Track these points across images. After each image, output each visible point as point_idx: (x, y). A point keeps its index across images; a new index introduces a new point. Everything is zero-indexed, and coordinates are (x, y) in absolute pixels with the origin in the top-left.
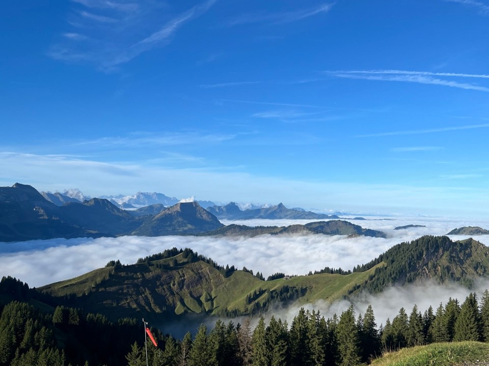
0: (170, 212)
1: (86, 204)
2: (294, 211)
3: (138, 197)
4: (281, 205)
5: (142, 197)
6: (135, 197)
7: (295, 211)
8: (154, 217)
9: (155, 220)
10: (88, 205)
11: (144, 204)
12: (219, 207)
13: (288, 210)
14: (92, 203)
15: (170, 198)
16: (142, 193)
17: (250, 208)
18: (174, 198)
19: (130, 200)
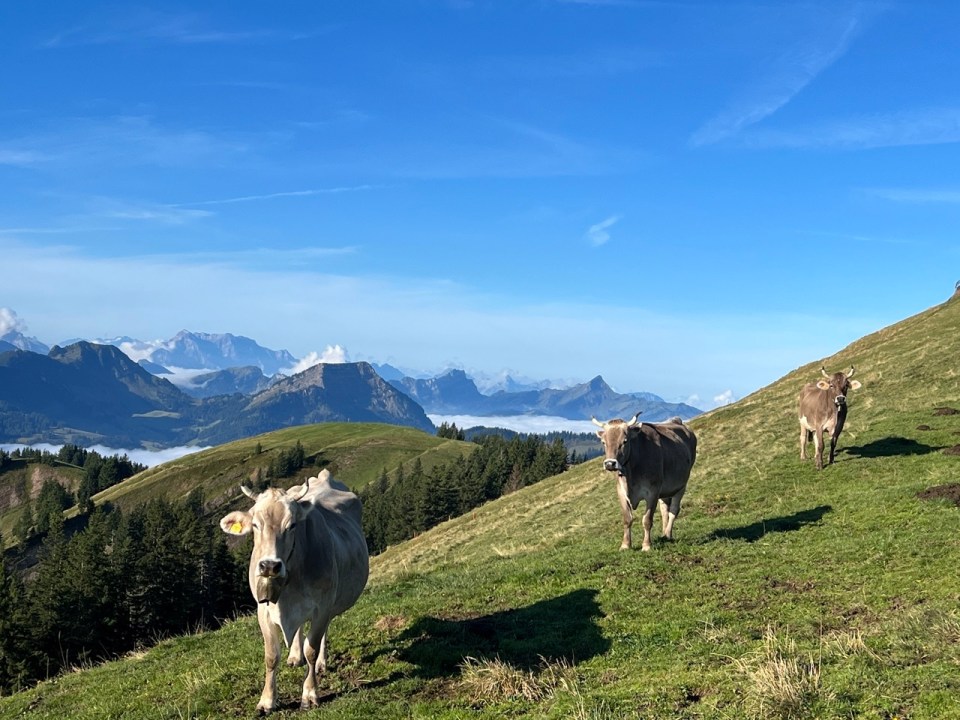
0: (294, 390)
1: (58, 357)
2: (636, 402)
3: (181, 344)
4: (597, 383)
5: (191, 346)
6: (172, 346)
7: (640, 400)
8: (248, 402)
9: (253, 410)
10: (65, 361)
11: (200, 367)
12: (420, 383)
13: (619, 398)
14: (77, 355)
15: (273, 353)
16: (191, 336)
17: (505, 388)
18: (283, 352)
19: (158, 352)
